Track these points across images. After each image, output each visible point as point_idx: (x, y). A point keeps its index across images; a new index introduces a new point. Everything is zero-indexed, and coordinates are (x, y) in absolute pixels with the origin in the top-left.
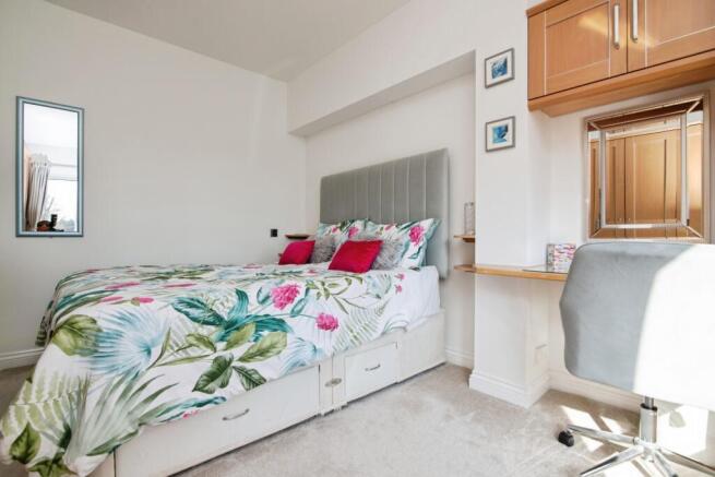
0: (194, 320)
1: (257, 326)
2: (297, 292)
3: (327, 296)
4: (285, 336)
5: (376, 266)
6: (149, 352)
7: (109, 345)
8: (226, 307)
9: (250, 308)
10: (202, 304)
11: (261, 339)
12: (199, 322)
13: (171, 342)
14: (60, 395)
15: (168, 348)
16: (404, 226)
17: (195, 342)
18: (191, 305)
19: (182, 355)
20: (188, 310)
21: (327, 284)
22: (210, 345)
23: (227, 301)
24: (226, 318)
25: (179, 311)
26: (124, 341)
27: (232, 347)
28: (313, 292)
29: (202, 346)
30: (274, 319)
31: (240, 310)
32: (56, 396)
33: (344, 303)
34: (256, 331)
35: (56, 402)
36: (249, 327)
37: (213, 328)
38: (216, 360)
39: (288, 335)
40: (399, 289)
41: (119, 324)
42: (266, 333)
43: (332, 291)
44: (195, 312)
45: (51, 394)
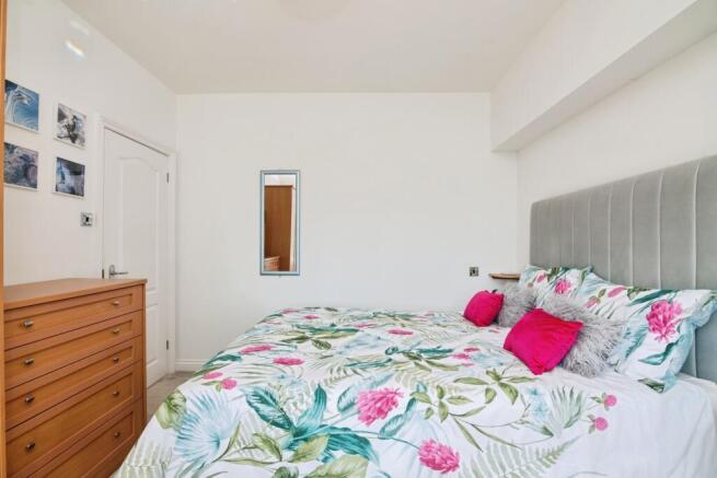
0: (264, 417)
1: (330, 442)
2: (394, 403)
3: (444, 416)
4: (366, 465)
5: (570, 362)
6: (218, 444)
7: (188, 427)
8: (298, 408)
9: (326, 415)
10: (274, 400)
11: (331, 461)
12: (268, 421)
13: (239, 438)
14: (153, 462)
15: (236, 443)
16: (642, 294)
17: (260, 444)
18: (263, 401)
19: (246, 454)
20: (259, 405)
21: (447, 396)
22: (276, 450)
23: (302, 401)
24: (295, 424)
25: (250, 404)
26: (199, 427)
27: (299, 459)
28: (420, 407)
29: (267, 451)
30: (356, 437)
31: (313, 416)
32: (149, 464)
33: (473, 432)
34: (328, 448)
35: (149, 468)
36: (320, 440)
37: (281, 431)
38: (280, 470)
39: (370, 463)
40: (600, 423)
41: (200, 408)
42: (339, 453)
43: (452, 408)
44: (265, 409)
45: (146, 462)
